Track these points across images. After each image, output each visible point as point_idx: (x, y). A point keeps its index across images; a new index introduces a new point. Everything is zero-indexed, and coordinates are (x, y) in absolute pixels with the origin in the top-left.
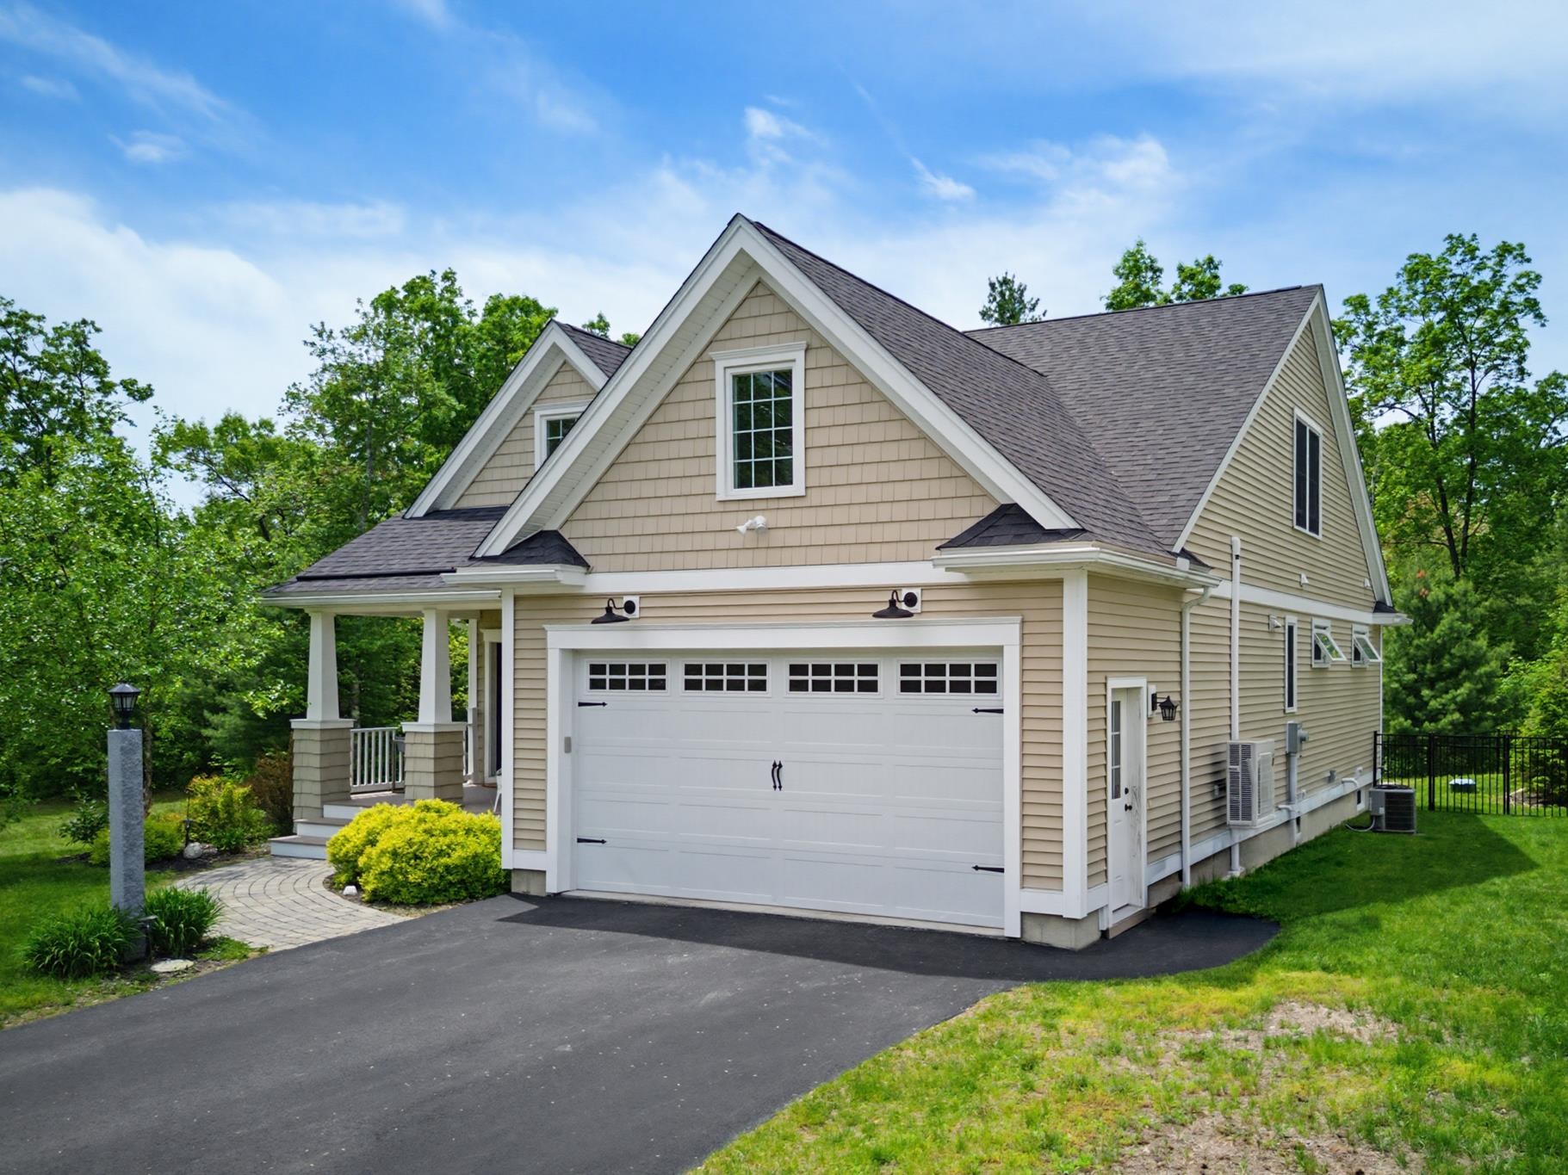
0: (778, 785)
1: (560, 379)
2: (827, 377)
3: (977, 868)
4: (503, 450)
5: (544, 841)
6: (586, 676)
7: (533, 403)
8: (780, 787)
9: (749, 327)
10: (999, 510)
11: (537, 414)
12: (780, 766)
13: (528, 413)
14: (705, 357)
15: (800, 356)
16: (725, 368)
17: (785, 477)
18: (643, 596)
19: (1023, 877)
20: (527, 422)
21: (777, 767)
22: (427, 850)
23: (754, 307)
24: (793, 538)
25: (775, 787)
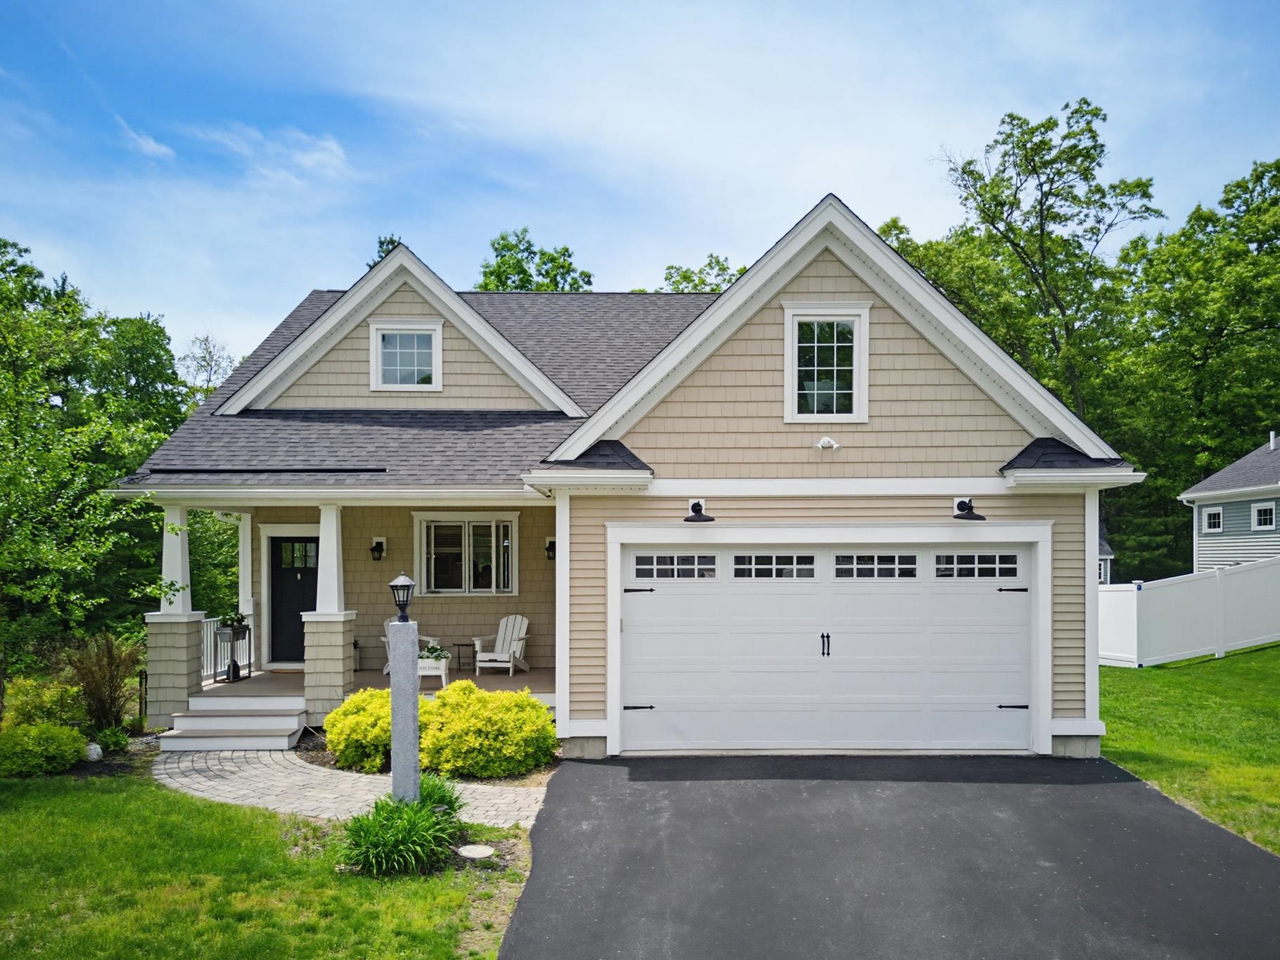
0: (826, 652)
1: (399, 297)
2: (889, 331)
3: (1001, 707)
4: (331, 357)
5: (604, 711)
6: (633, 567)
7: (370, 316)
8: (828, 654)
9: (814, 285)
10: (1033, 444)
11: (373, 327)
12: (828, 637)
13: (364, 324)
14: (775, 304)
15: (865, 313)
16: (793, 315)
17: (846, 407)
18: (708, 499)
19: (1054, 710)
20: (361, 333)
21: (826, 638)
22: (509, 726)
23: (822, 269)
24: (853, 455)
25: (823, 654)
